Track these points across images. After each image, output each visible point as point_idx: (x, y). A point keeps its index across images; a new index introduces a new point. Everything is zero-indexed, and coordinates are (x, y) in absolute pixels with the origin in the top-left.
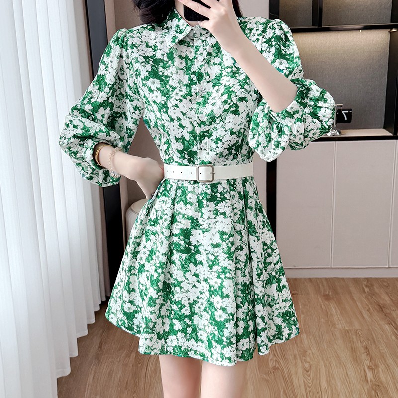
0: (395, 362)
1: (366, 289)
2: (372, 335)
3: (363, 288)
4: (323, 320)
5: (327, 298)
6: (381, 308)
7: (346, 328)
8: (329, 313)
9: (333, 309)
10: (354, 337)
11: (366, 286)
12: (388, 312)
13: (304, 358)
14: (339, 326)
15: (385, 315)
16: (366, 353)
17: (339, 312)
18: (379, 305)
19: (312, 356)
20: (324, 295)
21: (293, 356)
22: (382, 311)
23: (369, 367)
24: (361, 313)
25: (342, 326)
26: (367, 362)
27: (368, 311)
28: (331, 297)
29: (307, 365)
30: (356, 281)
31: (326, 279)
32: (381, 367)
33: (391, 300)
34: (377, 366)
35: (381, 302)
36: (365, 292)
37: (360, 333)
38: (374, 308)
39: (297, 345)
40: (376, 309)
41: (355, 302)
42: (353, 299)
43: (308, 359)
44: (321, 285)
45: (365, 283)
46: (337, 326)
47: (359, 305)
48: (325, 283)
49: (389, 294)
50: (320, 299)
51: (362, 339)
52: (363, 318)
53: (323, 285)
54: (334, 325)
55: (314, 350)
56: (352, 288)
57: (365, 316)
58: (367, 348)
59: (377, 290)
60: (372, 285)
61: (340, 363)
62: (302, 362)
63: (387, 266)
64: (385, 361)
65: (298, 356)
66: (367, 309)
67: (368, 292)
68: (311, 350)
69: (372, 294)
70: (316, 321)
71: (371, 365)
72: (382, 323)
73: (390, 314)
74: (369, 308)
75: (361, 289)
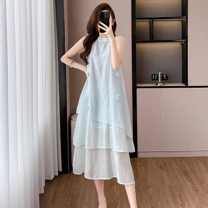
0: (193, 202)
1: (179, 163)
2: (182, 187)
3: (178, 162)
4: (159, 180)
5: (161, 168)
6: (186, 173)
7: (170, 184)
8: (162, 176)
9: (165, 174)
10: (174, 189)
11: (179, 161)
12: (189, 175)
13: (151, 201)
14: (167, 183)
15: (188, 177)
16: (179, 198)
17: (167, 175)
18: (185, 172)
19: (154, 200)
21: (145, 200)
22: (186, 175)
23: (181, 205)
24: (177, 176)
25: (168, 183)
26: (180, 202)
27: (180, 175)
28: (163, 167)
29: (152, 205)
30: (174, 158)
31: (161, 158)
32: (187, 205)
33: (190, 169)
34: (184, 204)
35: (186, 170)
36: (178, 165)
37: (176, 187)
39: (147, 194)
40: (183, 174)
41: (174, 170)
42: (173, 168)
43: (153, 202)
44: (158, 162)
45: (179, 160)
47: (176, 171)
48: (160, 160)
49: (189, 166)
50: (158, 168)
51: (178, 190)
54: (165, 183)
55: (156, 196)
56: (173, 163)
57: (179, 178)
58: (180, 195)
59: (184, 164)
60: (182, 161)
61: (168, 203)
63: (188, 150)
64: (188, 201)
65: (148, 200)
66: (180, 174)
67: (180, 164)
68: (154, 196)
69: (182, 166)
70: (156, 180)
71: (182, 204)
72: (186, 181)
73: (190, 176)
74: (181, 174)
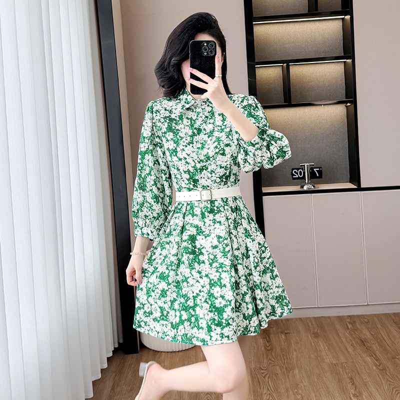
0: (377, 389)
1: (350, 326)
2: (356, 366)
3: (347, 325)
4: (313, 356)
5: (316, 335)
6: (363, 342)
7: (334, 362)
8: (318, 349)
9: (322, 346)
10: (341, 370)
11: (349, 323)
12: (369, 345)
13: (296, 390)
14: (328, 361)
15: (367, 348)
16: (351, 383)
17: (327, 348)
18: (361, 340)
19: (304, 389)
20: (313, 333)
21: (285, 389)
22: (364, 345)
23: (354, 395)
24: (345, 347)
25: (330, 360)
26: (353, 391)
27: (351, 345)
28: (320, 334)
29: (299, 397)
30: (340, 319)
31: (314, 318)
32: (365, 394)
33: (372, 334)
34: (361, 394)
35: (363, 337)
36: (348, 328)
37: (345, 366)
38: (357, 342)
39: (289, 380)
40: (358, 344)
41: (341, 338)
42: (338, 335)
43: (300, 392)
44: (310, 325)
45: (348, 320)
46: (326, 361)
47: (344, 340)
48: (313, 322)
49: (370, 329)
50: (310, 337)
51: (347, 371)
52: (348, 352)
53: (312, 324)
54: (323, 360)
55: (306, 383)
56: (338, 326)
57: (350, 350)
58: (352, 378)
59: (359, 327)
60: (355, 322)
61: (329, 393)
62: (294, 394)
63: (366, 304)
64: (368, 389)
65: (290, 389)
67: (351, 328)
68: (303, 384)
69: (355, 329)
70: (307, 356)
71: (356, 393)
72: (364, 355)
73: (371, 347)
74: (353, 343)
75: (345, 326)
